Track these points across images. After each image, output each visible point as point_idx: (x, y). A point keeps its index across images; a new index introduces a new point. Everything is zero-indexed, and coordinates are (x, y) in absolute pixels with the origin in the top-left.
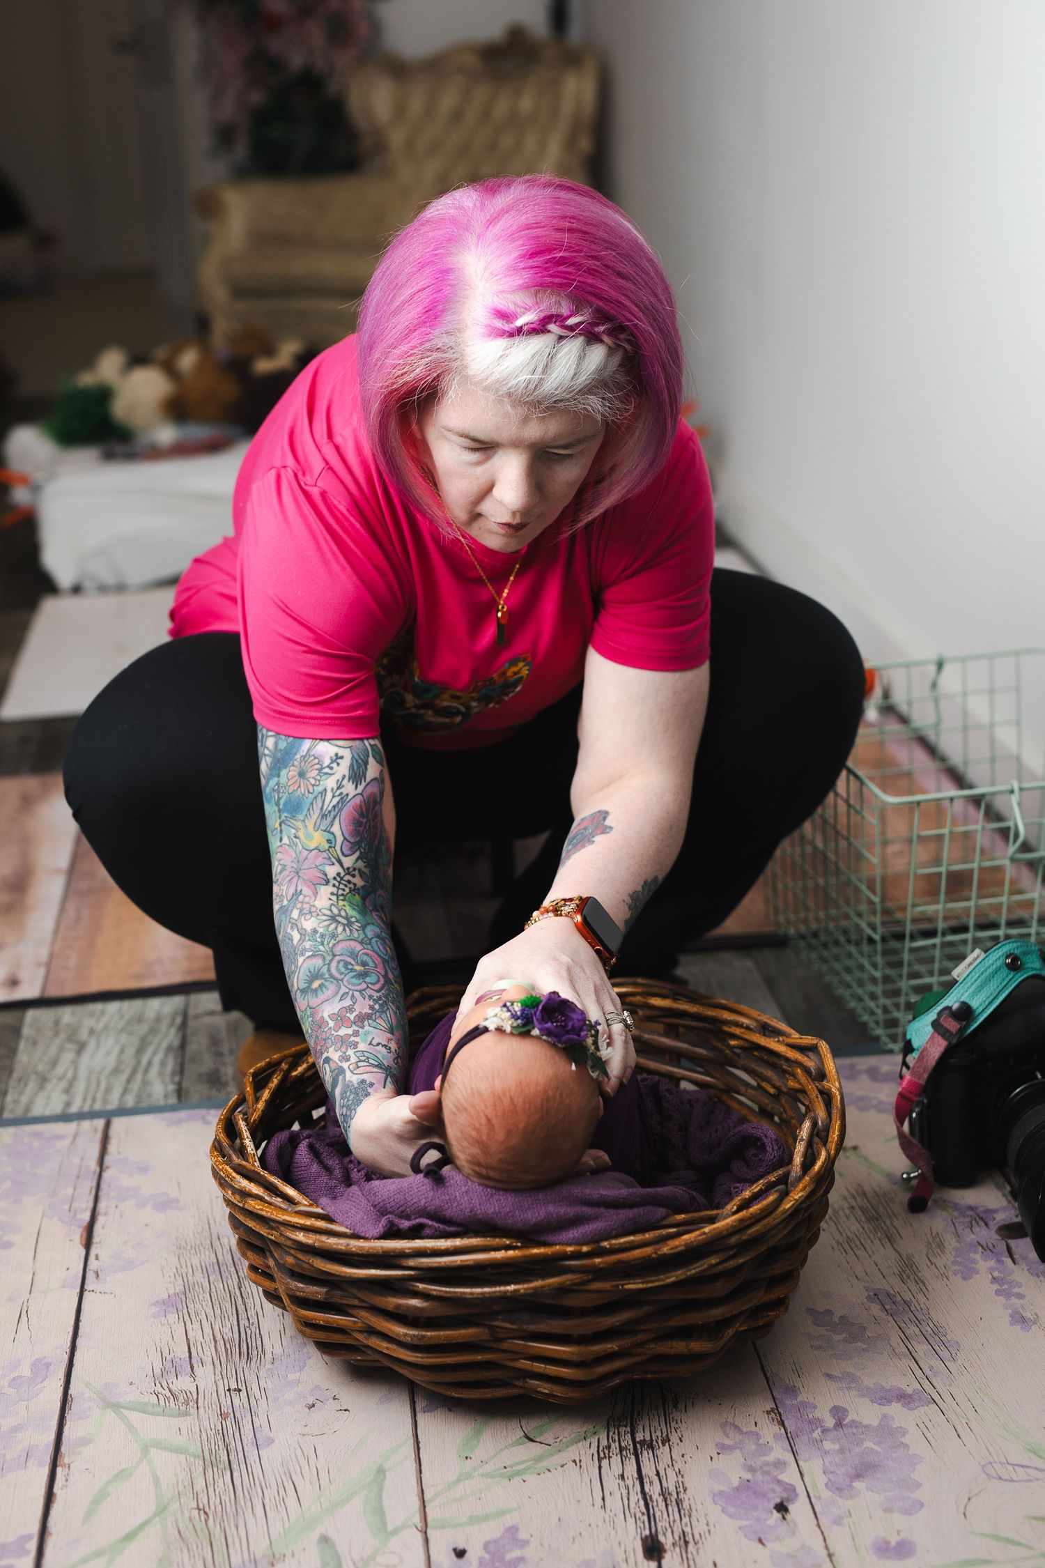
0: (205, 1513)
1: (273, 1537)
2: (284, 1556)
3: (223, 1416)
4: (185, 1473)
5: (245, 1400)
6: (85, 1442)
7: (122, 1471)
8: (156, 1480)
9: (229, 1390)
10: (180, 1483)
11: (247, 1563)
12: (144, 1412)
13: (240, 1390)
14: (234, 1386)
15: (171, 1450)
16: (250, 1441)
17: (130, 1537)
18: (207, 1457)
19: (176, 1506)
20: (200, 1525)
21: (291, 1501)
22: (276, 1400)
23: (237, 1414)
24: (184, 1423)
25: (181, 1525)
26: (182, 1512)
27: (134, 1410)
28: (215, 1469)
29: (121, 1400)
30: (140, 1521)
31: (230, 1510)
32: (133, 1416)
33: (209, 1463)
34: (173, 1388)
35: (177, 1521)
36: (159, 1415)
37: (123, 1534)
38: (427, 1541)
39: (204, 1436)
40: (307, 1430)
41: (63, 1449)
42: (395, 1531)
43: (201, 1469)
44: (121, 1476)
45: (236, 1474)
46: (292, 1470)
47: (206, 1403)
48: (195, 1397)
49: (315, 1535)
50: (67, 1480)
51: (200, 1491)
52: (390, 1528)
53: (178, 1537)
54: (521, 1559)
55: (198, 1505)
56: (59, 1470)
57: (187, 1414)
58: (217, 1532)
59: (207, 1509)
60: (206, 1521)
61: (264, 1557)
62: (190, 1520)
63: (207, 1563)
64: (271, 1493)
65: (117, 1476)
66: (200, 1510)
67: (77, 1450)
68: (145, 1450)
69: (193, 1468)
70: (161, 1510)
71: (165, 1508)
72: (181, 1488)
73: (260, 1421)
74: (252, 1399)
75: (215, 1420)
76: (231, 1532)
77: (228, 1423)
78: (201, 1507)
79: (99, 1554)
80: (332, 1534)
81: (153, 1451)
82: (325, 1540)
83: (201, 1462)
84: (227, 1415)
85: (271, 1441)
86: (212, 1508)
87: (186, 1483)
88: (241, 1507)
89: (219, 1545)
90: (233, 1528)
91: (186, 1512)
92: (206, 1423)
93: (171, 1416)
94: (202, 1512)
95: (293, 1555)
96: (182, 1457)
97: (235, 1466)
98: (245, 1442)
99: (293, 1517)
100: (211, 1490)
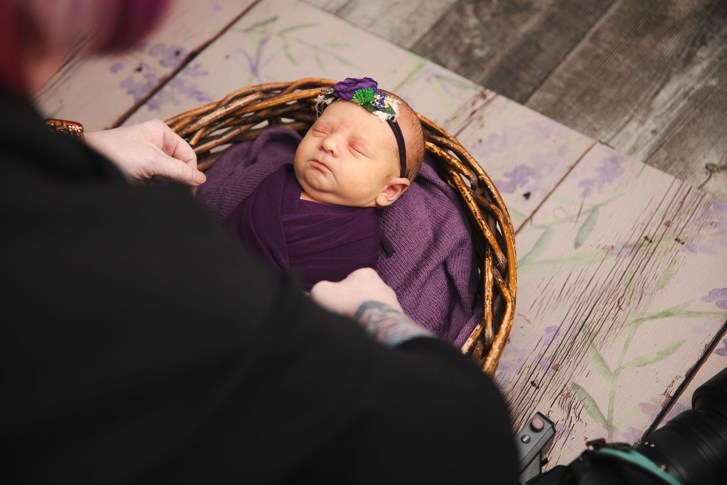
0: (619, 303)
1: (599, 263)
2: (603, 249)
3: (557, 368)
4: (609, 339)
5: (536, 372)
6: (644, 407)
7: (639, 366)
8: (626, 346)
9: (538, 388)
10: (617, 332)
11: (623, 256)
12: (596, 406)
13: (533, 383)
14: (533, 388)
15: (603, 362)
16: (558, 337)
17: (667, 314)
18: (589, 342)
19: (631, 318)
20: (627, 296)
21: (572, 280)
22: (520, 360)
23: (549, 363)
24: (580, 379)
25: (636, 304)
26: (629, 312)
27: (600, 414)
28: (591, 330)
29: (602, 428)
30: (655, 321)
31: (606, 295)
32: (604, 409)
33: (592, 336)
34: (566, 414)
35: (636, 308)
36: (590, 397)
37: (668, 318)
38: (534, 212)
39: (579, 359)
40: (525, 323)
41: (659, 410)
42: (543, 227)
43: (598, 336)
44: (643, 364)
45: (584, 318)
46: (555, 301)
47: (557, 387)
48: (560, 396)
49: (579, 250)
50: (674, 381)
51: (611, 319)
52: (543, 231)
53: (643, 296)
54: (506, 175)
55: (619, 310)
56: (672, 394)
57: (575, 386)
58: (622, 286)
59: (616, 304)
60: (622, 297)
61: (613, 255)
62: (629, 303)
63: (642, 269)
64: (577, 293)
65: (645, 365)
66: (620, 307)
67: (652, 403)
68: (616, 373)
69: (603, 338)
70: (639, 321)
71: (636, 321)
72: (618, 329)
73: (541, 349)
74: (532, 370)
75: (562, 370)
76: (616, 281)
77: (558, 360)
78: (618, 308)
79: (689, 313)
80: (572, 245)
81: (612, 370)
82: (577, 245)
83: (595, 340)
84: (554, 368)
85: (548, 330)
86: (613, 303)
87: (613, 330)
88: (598, 294)
89: (628, 276)
90: (613, 283)
91: (627, 311)
92: (570, 370)
93: (584, 391)
94: (620, 305)
95: (599, 246)
96: (601, 352)
97: (580, 324)
98: (561, 339)
99: (580, 269)
100: (604, 317)
